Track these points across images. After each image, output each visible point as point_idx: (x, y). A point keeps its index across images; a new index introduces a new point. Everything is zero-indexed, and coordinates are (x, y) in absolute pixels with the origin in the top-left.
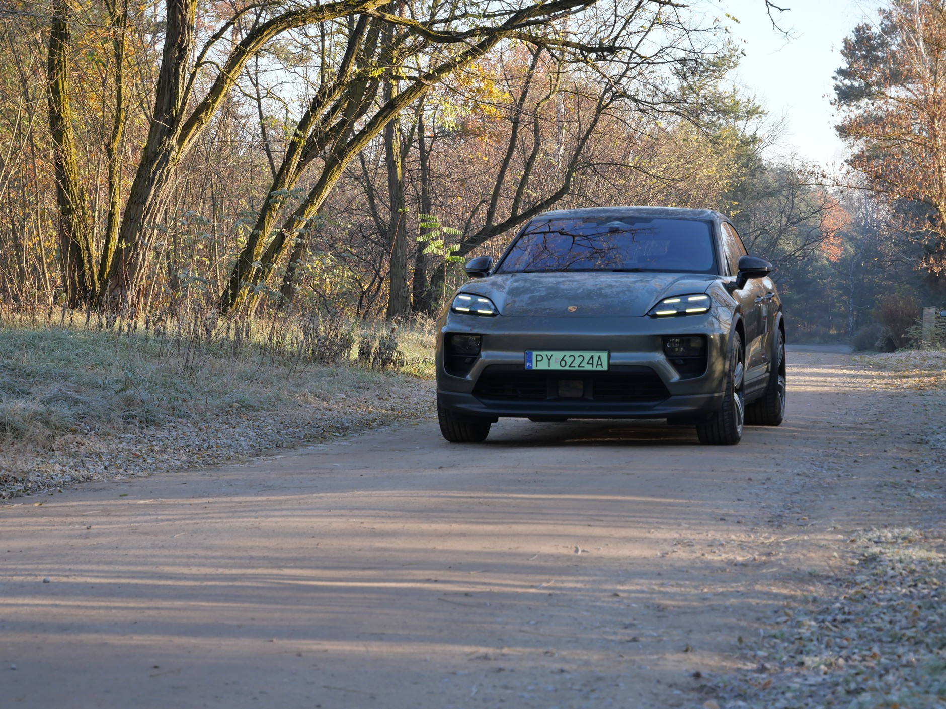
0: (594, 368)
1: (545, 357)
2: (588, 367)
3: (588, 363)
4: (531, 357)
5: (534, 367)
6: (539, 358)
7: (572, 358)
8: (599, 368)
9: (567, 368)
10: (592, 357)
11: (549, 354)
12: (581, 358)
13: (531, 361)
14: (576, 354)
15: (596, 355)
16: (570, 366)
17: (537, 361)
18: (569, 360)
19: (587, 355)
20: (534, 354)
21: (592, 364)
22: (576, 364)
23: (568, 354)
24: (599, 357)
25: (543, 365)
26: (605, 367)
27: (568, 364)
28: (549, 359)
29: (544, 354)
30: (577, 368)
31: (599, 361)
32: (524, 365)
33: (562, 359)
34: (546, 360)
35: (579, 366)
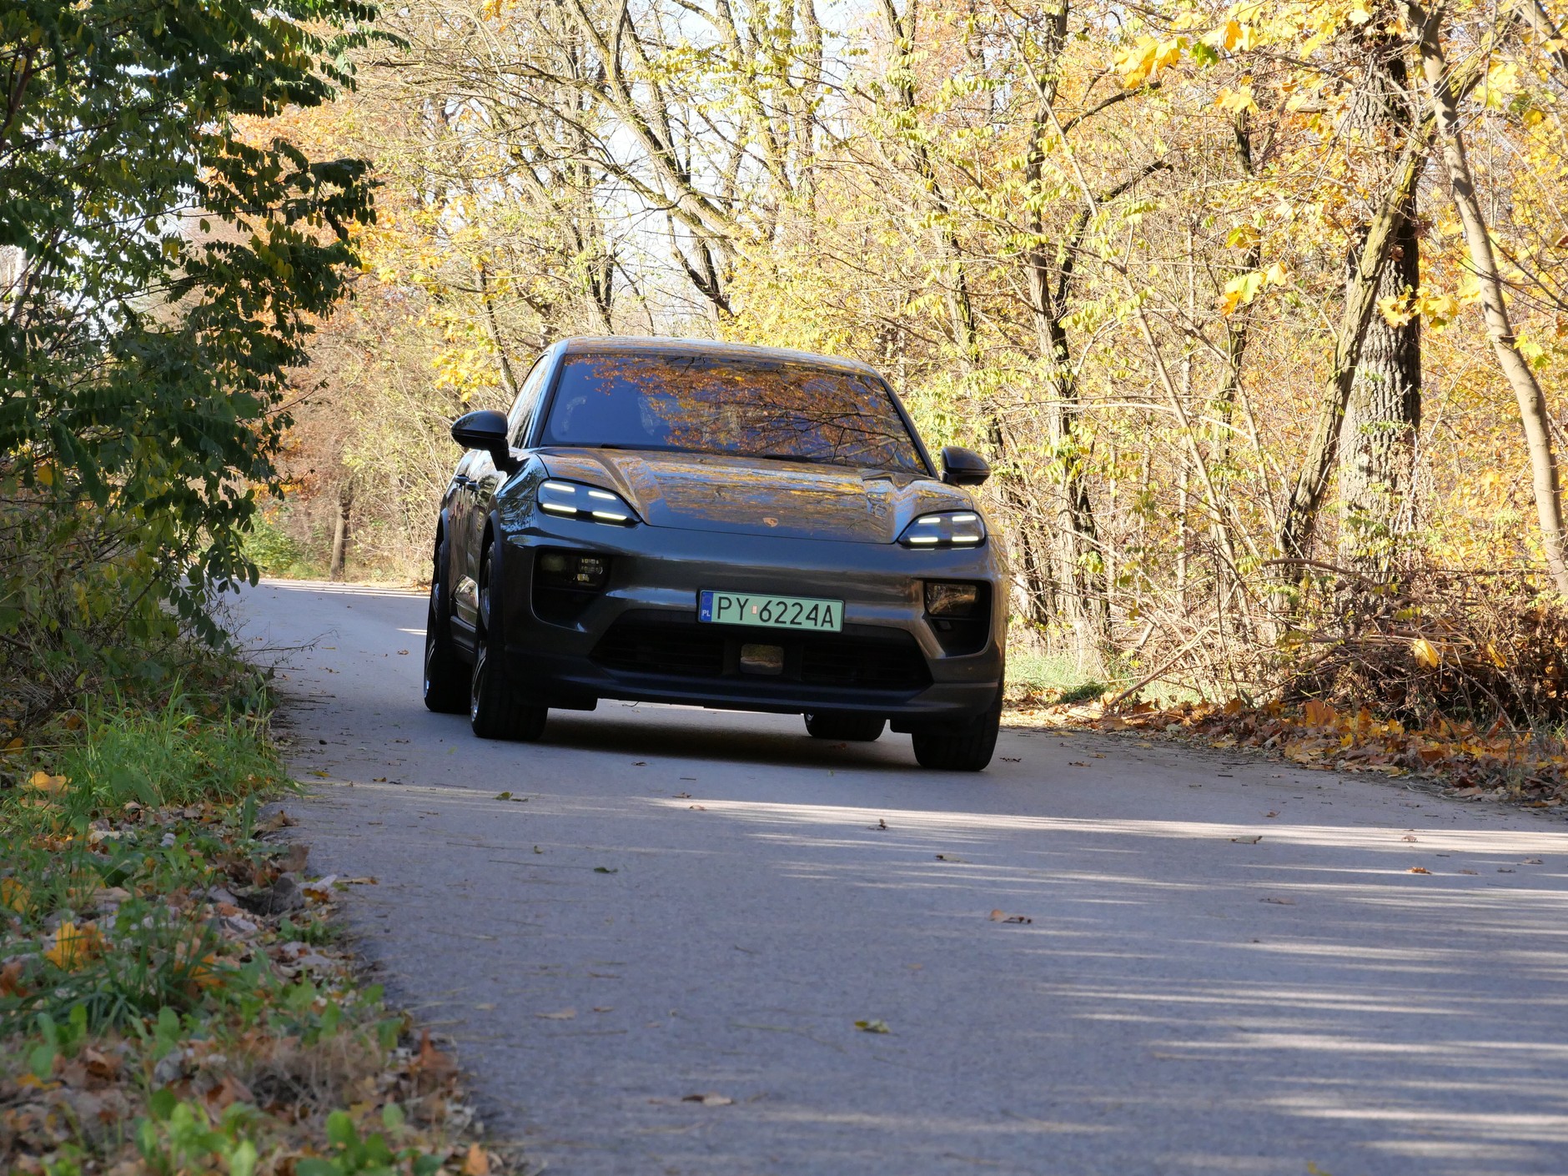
0: (819, 628)
1: (735, 603)
2: (808, 625)
3: (808, 618)
4: (710, 601)
5: (714, 619)
6: (725, 603)
7: (782, 607)
8: (827, 627)
9: (771, 624)
10: (816, 608)
11: (743, 598)
12: (797, 608)
13: (710, 608)
14: (790, 601)
15: (823, 605)
16: (777, 621)
17: (720, 608)
18: (776, 611)
19: (808, 604)
20: (716, 596)
21: (815, 619)
22: (787, 618)
23: (775, 600)
24: (828, 609)
25: (730, 617)
26: (837, 627)
27: (774, 617)
28: (742, 607)
29: (733, 597)
30: (788, 625)
31: (829, 616)
32: (697, 613)
33: (765, 609)
34: (735, 607)
35: (792, 622)
